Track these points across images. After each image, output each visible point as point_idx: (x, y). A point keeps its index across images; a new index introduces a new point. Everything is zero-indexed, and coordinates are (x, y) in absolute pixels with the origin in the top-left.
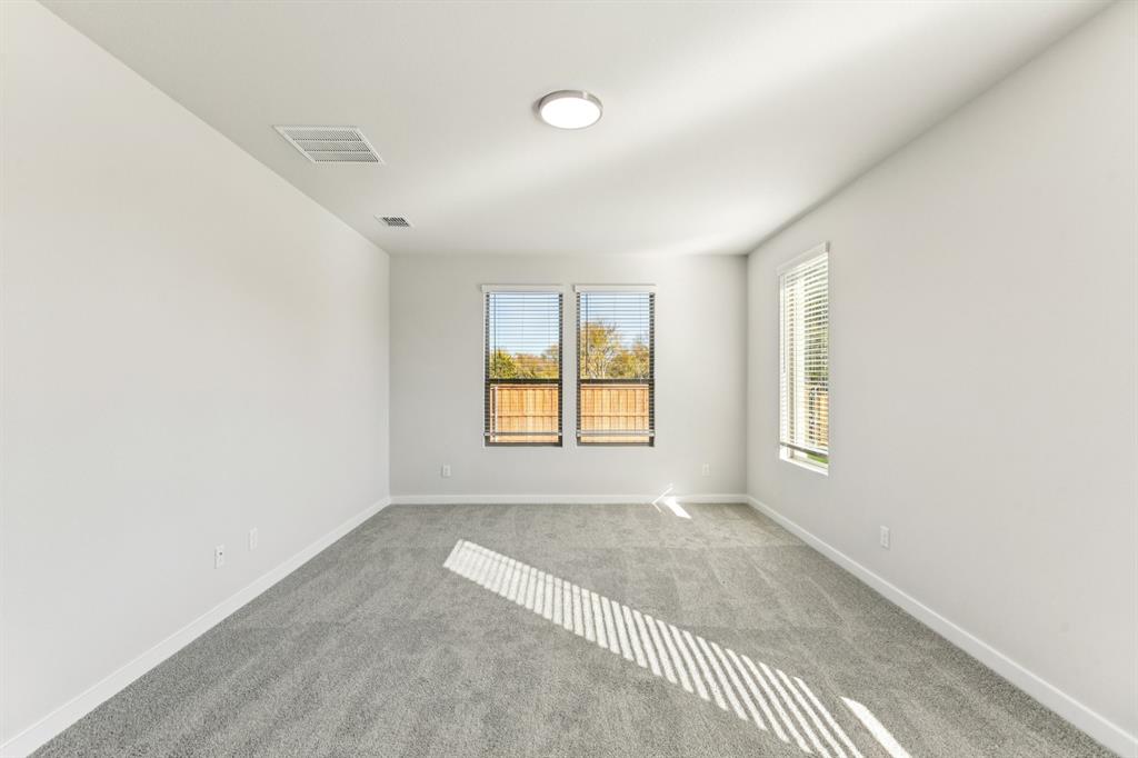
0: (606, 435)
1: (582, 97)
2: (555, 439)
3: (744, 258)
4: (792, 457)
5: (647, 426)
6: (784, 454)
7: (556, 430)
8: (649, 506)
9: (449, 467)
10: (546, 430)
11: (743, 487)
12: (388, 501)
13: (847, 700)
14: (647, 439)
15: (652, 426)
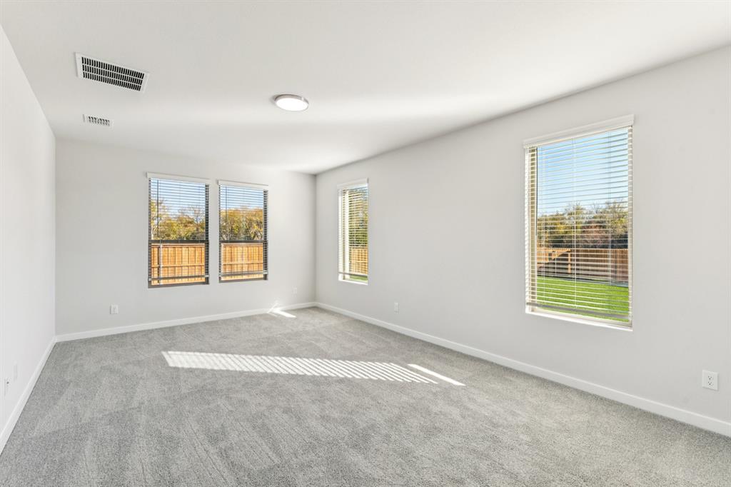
0: (239, 275)
1: (301, 99)
2: (203, 280)
3: (315, 177)
4: (344, 279)
5: (262, 268)
6: (340, 278)
7: (203, 273)
8: (266, 315)
9: (117, 306)
10: (197, 274)
11: (314, 297)
12: (56, 339)
13: (409, 365)
14: (262, 276)
15: (266, 268)
